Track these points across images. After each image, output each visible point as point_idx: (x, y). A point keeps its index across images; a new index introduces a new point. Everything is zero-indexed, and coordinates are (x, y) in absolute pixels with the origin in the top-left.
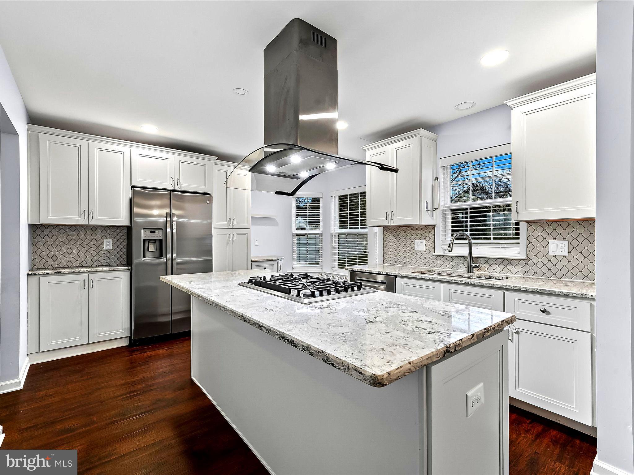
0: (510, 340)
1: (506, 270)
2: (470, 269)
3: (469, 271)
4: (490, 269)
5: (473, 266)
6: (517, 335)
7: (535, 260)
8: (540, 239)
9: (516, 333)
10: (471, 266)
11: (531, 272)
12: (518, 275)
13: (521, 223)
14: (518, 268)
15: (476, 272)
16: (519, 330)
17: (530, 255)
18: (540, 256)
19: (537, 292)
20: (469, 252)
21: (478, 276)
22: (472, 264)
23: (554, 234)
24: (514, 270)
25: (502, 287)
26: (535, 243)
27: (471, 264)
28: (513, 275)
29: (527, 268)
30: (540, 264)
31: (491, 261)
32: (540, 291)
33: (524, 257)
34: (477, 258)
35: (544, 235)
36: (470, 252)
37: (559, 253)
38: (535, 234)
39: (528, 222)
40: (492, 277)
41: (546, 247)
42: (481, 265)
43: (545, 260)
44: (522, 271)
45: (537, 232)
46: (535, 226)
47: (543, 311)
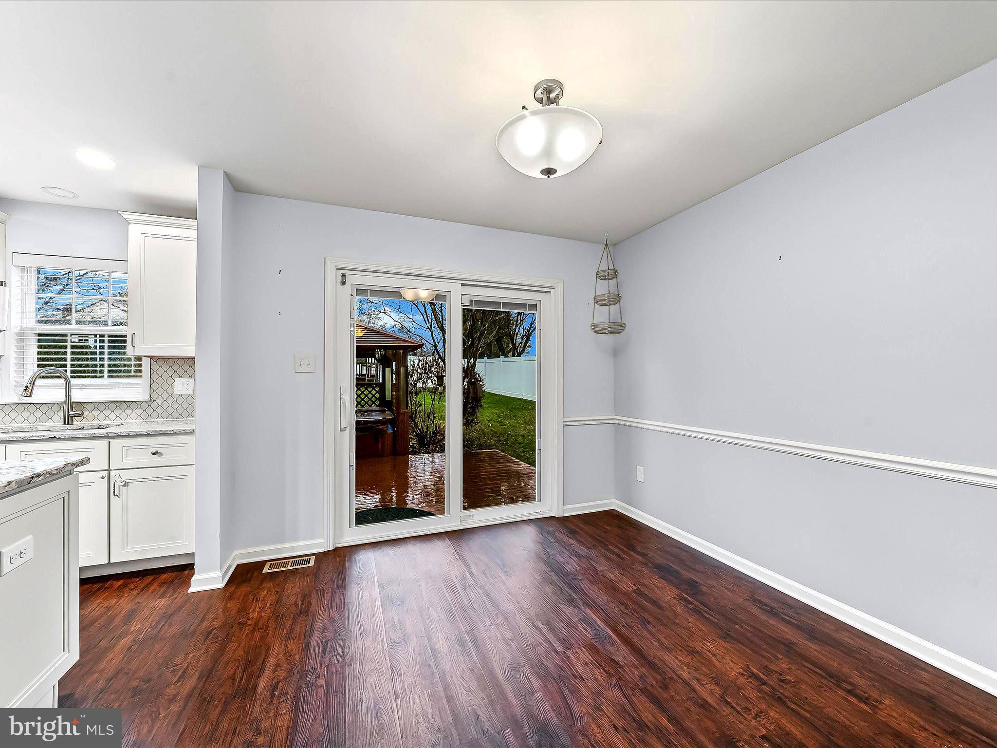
0: (117, 496)
1: (123, 415)
2: (68, 420)
3: (65, 423)
4: (102, 416)
5: (71, 415)
6: (125, 488)
7: (160, 401)
8: (165, 376)
9: (124, 485)
10: (69, 415)
11: (155, 414)
12: (139, 420)
13: (144, 359)
14: (139, 411)
15: (77, 422)
16: (127, 481)
17: (154, 396)
18: (165, 395)
19: (148, 435)
20: (66, 395)
21: (80, 428)
22: (71, 413)
23: (181, 372)
24: (134, 415)
25: (106, 435)
26: (160, 381)
27: (69, 412)
28: (132, 421)
29: (150, 411)
30: (165, 405)
31: (102, 406)
32: (151, 433)
33: (147, 398)
34: (80, 403)
35: (170, 372)
36: (68, 395)
37: (185, 392)
38: (160, 371)
39: (151, 358)
40: (102, 427)
41: (171, 386)
42: (86, 413)
43: (170, 401)
44: (144, 415)
45: (162, 369)
46: (160, 362)
47: (154, 454)
